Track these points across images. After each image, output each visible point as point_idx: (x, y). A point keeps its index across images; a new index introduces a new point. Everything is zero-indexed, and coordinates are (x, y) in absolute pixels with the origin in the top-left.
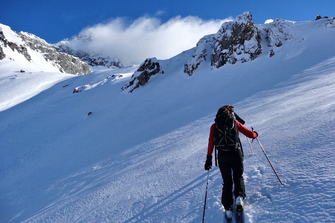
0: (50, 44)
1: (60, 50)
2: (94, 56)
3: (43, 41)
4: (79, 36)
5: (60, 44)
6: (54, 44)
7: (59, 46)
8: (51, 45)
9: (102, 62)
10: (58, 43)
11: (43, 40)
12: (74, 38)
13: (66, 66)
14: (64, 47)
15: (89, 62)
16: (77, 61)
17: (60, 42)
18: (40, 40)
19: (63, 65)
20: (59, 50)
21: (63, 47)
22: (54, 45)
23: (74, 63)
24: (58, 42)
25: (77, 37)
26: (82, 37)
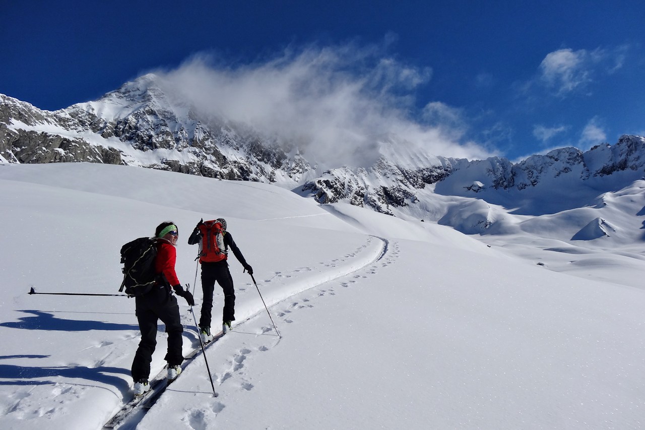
0: (46, 111)
1: (73, 122)
2: (150, 130)
3: (26, 106)
4: (123, 90)
5: (74, 110)
6: (58, 111)
7: (70, 114)
8: (49, 112)
9: (166, 141)
10: (69, 107)
11: (27, 104)
12: (110, 95)
13: (34, 158)
14: (82, 115)
15: (137, 143)
16: (73, 144)
17: (74, 106)
18: (18, 105)
19: (27, 158)
20: (70, 123)
21: (79, 115)
22: (58, 113)
23: (65, 149)
24: (70, 105)
25: (117, 93)
26: (129, 92)
